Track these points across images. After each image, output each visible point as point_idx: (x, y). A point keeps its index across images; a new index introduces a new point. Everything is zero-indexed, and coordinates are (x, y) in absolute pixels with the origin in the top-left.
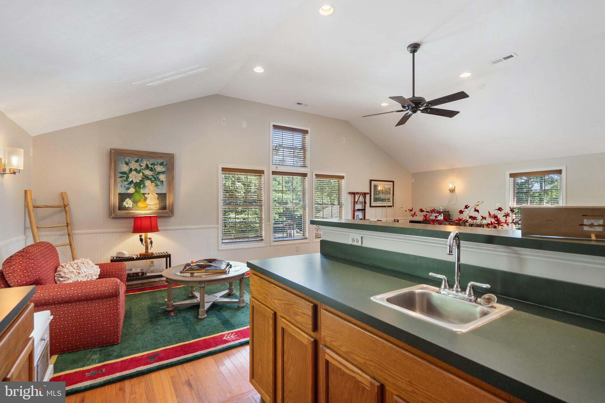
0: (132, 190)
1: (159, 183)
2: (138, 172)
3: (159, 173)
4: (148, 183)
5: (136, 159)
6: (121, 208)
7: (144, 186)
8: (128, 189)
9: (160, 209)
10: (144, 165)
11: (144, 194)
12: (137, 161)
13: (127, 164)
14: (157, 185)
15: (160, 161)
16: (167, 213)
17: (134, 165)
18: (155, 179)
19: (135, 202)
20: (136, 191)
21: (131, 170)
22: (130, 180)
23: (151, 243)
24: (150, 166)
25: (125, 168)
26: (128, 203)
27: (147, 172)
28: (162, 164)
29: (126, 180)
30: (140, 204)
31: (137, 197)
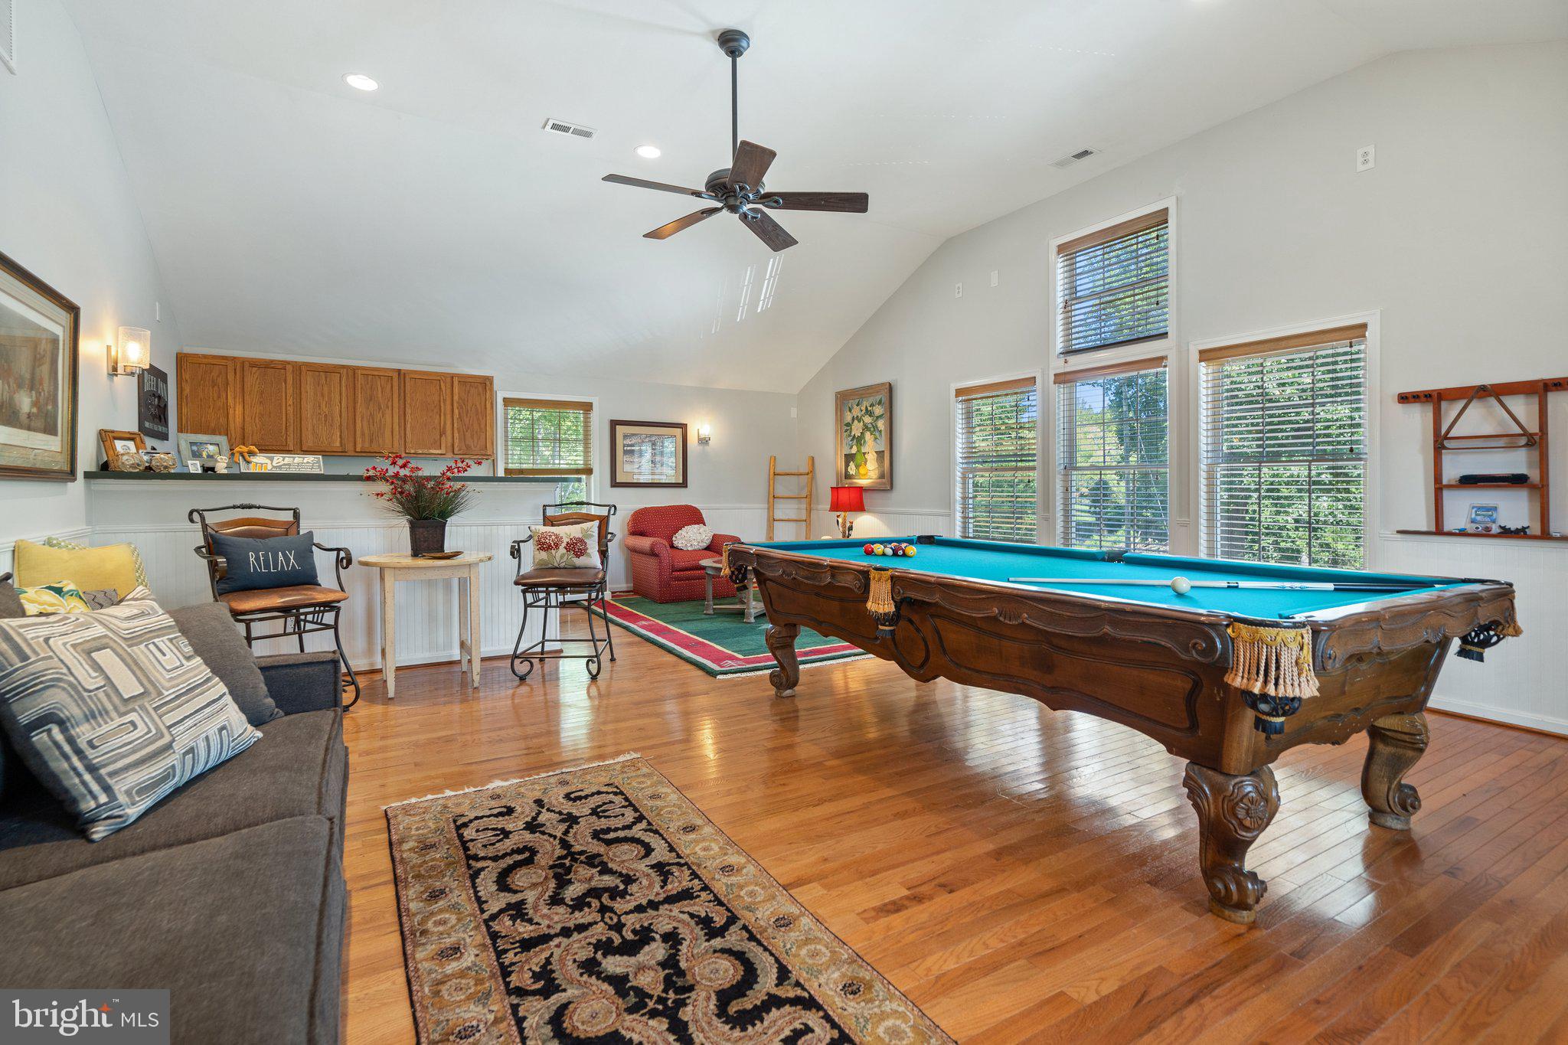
0: (854, 450)
1: (877, 434)
2: (859, 420)
3: (878, 417)
4: (868, 435)
5: (857, 401)
6: (848, 476)
7: (865, 442)
8: (851, 448)
9: (880, 478)
10: (863, 408)
11: (864, 454)
12: (857, 405)
13: (850, 411)
14: (876, 438)
15: (878, 398)
16: (884, 484)
17: (856, 412)
18: (873, 429)
19: (857, 467)
20: (859, 451)
21: (853, 419)
22: (853, 433)
23: (851, 528)
24: (869, 408)
25: (848, 418)
26: (852, 469)
27: (868, 419)
28: (880, 403)
29: (850, 436)
30: (862, 471)
31: (859, 457)
